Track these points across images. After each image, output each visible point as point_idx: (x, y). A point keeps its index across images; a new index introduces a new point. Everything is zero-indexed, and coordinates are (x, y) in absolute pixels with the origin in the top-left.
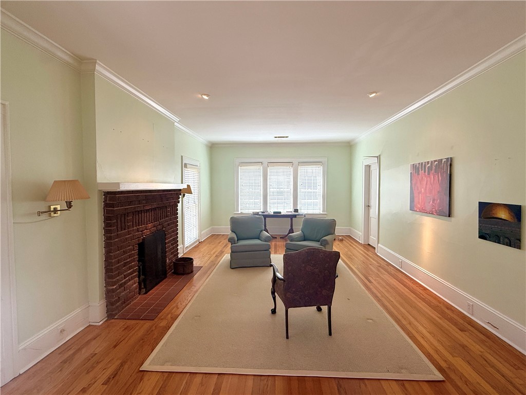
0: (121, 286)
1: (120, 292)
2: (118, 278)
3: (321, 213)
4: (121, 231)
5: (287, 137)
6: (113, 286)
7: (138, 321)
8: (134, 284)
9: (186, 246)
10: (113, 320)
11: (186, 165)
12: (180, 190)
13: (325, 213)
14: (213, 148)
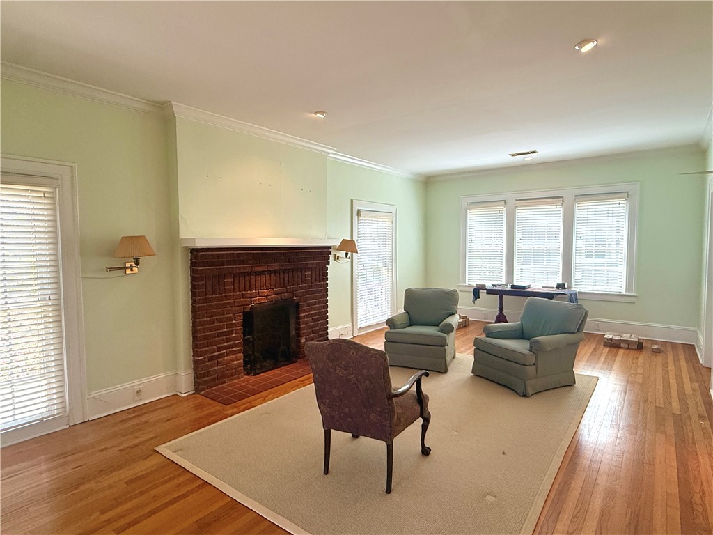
0: (211, 359)
1: (212, 366)
2: (206, 348)
3: (624, 292)
4: (212, 294)
5: (534, 152)
6: (199, 357)
7: (214, 402)
8: (237, 360)
9: (359, 327)
10: (198, 395)
11: (359, 212)
12: (330, 247)
13: (633, 294)
14: (428, 183)
